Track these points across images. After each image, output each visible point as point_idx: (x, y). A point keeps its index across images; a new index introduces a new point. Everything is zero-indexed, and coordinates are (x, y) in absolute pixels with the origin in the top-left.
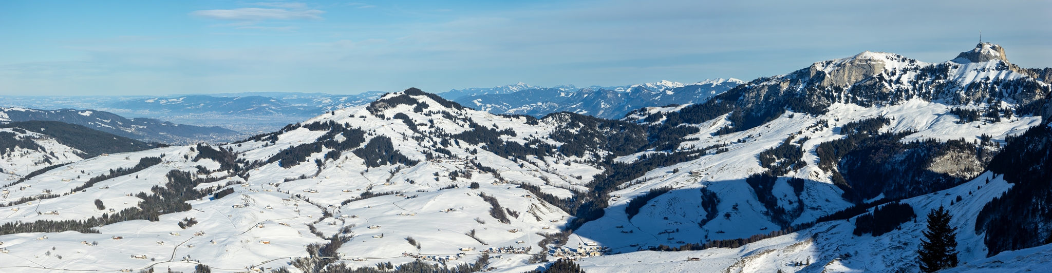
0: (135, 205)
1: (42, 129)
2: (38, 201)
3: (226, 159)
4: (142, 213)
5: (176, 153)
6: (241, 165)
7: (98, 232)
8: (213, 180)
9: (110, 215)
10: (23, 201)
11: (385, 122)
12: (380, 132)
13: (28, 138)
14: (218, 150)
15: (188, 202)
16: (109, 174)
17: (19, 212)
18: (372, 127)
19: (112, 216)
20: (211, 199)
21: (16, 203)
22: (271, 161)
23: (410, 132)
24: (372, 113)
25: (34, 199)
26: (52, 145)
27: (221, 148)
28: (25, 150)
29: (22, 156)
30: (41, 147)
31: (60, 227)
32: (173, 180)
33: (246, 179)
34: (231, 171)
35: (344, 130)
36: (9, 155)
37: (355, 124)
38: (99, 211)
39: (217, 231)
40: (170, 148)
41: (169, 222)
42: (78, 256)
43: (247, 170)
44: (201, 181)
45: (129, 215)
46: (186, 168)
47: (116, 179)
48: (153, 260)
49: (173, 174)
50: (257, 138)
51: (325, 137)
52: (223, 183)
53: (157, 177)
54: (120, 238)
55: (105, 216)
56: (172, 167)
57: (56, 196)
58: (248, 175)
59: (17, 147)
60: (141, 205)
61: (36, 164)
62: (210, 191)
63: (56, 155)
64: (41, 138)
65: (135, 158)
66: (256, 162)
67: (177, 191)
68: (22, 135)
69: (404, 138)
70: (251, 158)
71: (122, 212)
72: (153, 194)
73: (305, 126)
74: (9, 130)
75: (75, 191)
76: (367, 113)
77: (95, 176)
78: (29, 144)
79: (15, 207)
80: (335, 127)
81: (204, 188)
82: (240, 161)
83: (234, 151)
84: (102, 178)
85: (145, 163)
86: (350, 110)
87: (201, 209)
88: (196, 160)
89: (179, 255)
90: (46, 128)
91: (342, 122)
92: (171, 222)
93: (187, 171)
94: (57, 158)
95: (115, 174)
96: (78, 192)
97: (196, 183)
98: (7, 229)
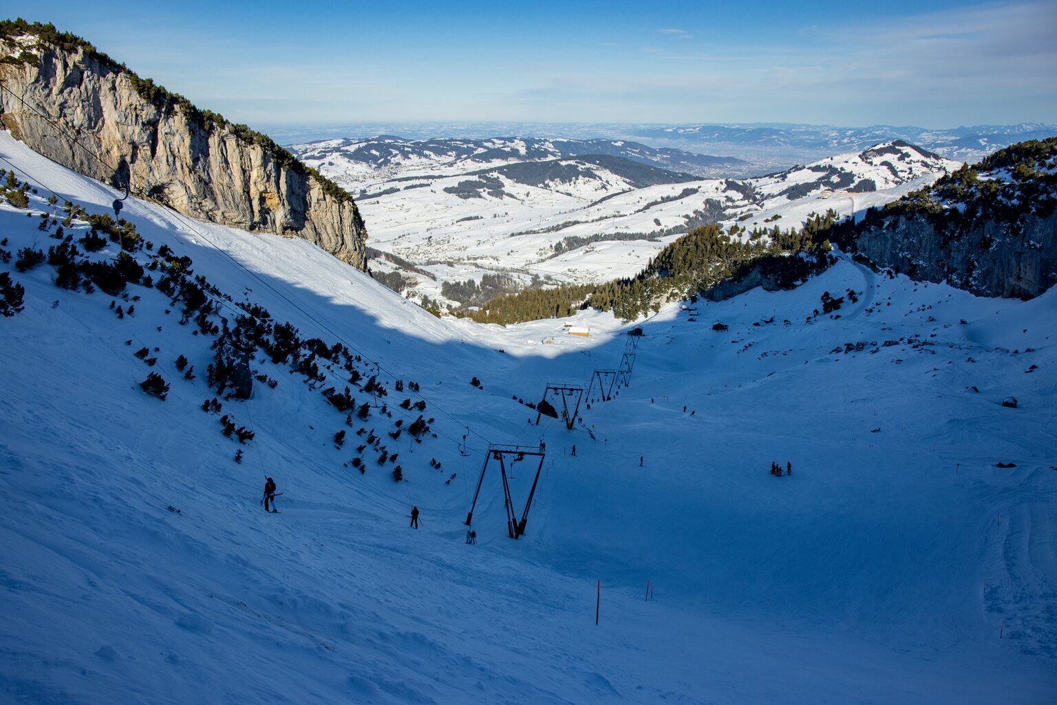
0: (683, 224)
1: (598, 162)
2: (612, 218)
3: (747, 192)
4: (687, 229)
5: (709, 185)
6: (758, 197)
7: (660, 241)
8: (738, 207)
9: (665, 229)
10: (601, 219)
11: (872, 168)
12: (867, 176)
13: (588, 169)
14: (741, 184)
15: (721, 222)
16: (661, 199)
17: (601, 227)
18: (862, 171)
19: (667, 231)
20: (736, 221)
21: (597, 221)
22: (780, 194)
23: (891, 177)
24: (863, 160)
25: (609, 218)
26: (606, 174)
27: (743, 183)
28: (587, 179)
29: (585, 183)
30: (598, 177)
31: (633, 237)
32: (708, 206)
33: (761, 207)
34: (751, 200)
35: (839, 173)
36: (575, 183)
37: (848, 168)
38: (657, 226)
40: (705, 181)
43: (763, 200)
44: (728, 207)
45: (680, 230)
46: (718, 197)
47: (666, 204)
49: (708, 202)
50: (771, 176)
51: (823, 178)
52: (744, 209)
53: (697, 203)
55: (662, 231)
56: (707, 196)
57: (624, 216)
58: (763, 204)
59: (580, 176)
60: (687, 224)
61: (596, 190)
62: (735, 215)
63: (610, 183)
64: (597, 169)
65: (678, 188)
66: (769, 194)
67: (711, 214)
68: (583, 167)
69: (886, 182)
70: (765, 191)
71: (673, 228)
72: (694, 215)
73: (809, 168)
74: (572, 162)
75: (637, 212)
76: (858, 160)
77: (651, 202)
78: (589, 174)
79: (595, 223)
80: (832, 170)
81: (731, 213)
82: (757, 193)
83: (753, 186)
84: (656, 203)
85: (687, 193)
86: (845, 157)
88: (724, 191)
90: (600, 161)
91: (838, 167)
93: (718, 199)
94: (611, 185)
95: (664, 200)
96: (640, 213)
97: (725, 209)
98: (597, 238)
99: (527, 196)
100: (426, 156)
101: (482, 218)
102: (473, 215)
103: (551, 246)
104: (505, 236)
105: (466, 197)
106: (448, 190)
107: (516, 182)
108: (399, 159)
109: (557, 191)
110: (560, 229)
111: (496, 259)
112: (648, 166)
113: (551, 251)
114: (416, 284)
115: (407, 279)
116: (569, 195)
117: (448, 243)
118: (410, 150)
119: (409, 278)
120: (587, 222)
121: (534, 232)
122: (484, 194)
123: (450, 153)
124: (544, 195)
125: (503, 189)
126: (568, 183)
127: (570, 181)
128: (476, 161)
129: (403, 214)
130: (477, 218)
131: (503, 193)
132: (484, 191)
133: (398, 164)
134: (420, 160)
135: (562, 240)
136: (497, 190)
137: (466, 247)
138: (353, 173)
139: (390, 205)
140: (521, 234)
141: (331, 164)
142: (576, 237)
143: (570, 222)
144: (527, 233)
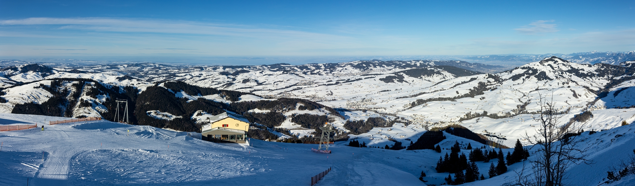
0: (468, 93)
2: (440, 91)
3: (496, 78)
4: (470, 95)
5: (481, 76)
6: (501, 80)
7: (456, 101)
8: (492, 85)
9: (460, 96)
10: (435, 91)
11: (544, 67)
12: (542, 70)
13: (438, 71)
14: (494, 75)
15: (483, 92)
16: (461, 83)
17: (434, 95)
18: (540, 68)
19: (461, 96)
20: (491, 91)
21: (433, 92)
22: (509, 79)
23: (552, 70)
24: (541, 64)
25: (438, 91)
26: (446, 73)
27: (495, 75)
28: (437, 75)
29: (436, 76)
30: (442, 74)
31: (445, 99)
32: (480, 85)
33: (502, 84)
34: (498, 82)
35: (532, 69)
36: (432, 76)
37: (535, 67)
38: (457, 94)
39: (491, 101)
41: (477, 98)
42: (450, 108)
43: (502, 82)
44: (488, 85)
45: (466, 96)
47: (463, 84)
48: (471, 109)
49: (480, 83)
50: (506, 72)
51: (526, 71)
52: (495, 86)
53: (475, 84)
54: (462, 103)
55: (459, 96)
56: (480, 81)
57: (445, 90)
58: (502, 83)
59: (435, 74)
60: (470, 93)
61: (441, 79)
62: (490, 88)
63: (447, 76)
64: (442, 71)
65: (469, 78)
66: (505, 79)
67: (481, 88)
68: (437, 70)
69: (550, 72)
70: (503, 78)
71: (464, 95)
72: (473, 89)
73: (521, 68)
74: (433, 69)
75: (451, 88)
76: (539, 64)
77: (457, 84)
78: (439, 73)
79: (433, 93)
80: (529, 68)
81: (489, 87)
82: (500, 79)
83: (499, 76)
84: (459, 84)
85: (472, 80)
86: (534, 63)
87: (487, 93)
88: (487, 79)
89: (479, 108)
90: (444, 68)
91: (532, 67)
92: (478, 98)
93: (484, 82)
95: (463, 83)
96: (451, 89)
97: (486, 86)
98: (430, 100)
99: (413, 82)
100: (383, 67)
101: (390, 90)
102: (386, 90)
103: (410, 103)
104: (394, 99)
105: (387, 82)
106: (381, 79)
107: (410, 76)
108: (372, 68)
109: (425, 80)
110: (417, 96)
111: (385, 109)
112: (464, 69)
113: (410, 106)
114: (334, 121)
115: (330, 118)
116: (430, 81)
117: (370, 101)
118: (377, 64)
119: (331, 118)
120: (429, 93)
121: (406, 97)
122: (395, 81)
123: (392, 66)
124: (419, 81)
125: (404, 79)
126: (430, 77)
127: (431, 76)
128: (400, 68)
129: (359, 88)
130: (388, 91)
131: (403, 80)
132: (396, 80)
133: (372, 69)
134: (380, 68)
135: (415, 101)
136: (401, 79)
137: (377, 103)
138: (353, 72)
139: (355, 85)
140: (401, 98)
141: (346, 69)
142: (421, 99)
143: (422, 93)
144: (404, 97)
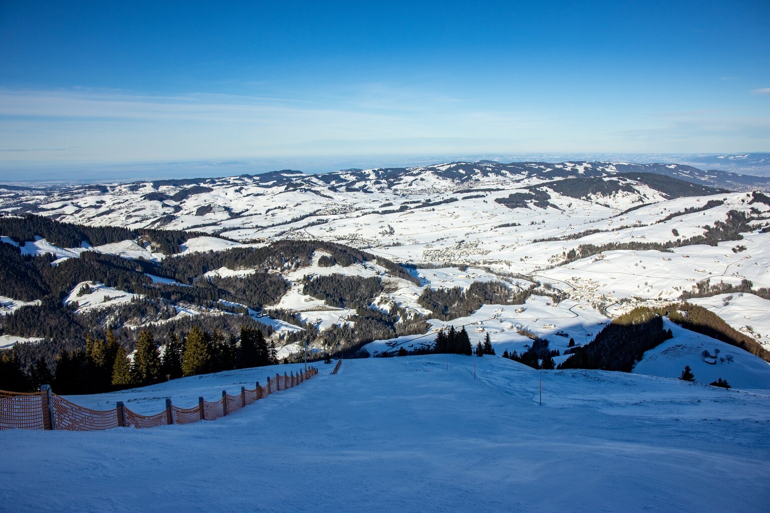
0: (701, 234)
1: (639, 178)
2: (632, 228)
4: (706, 240)
5: (735, 198)
7: (673, 252)
8: (763, 218)
9: (682, 240)
10: (622, 228)
13: (628, 184)
15: (741, 234)
16: (684, 211)
17: (619, 236)
19: (684, 241)
20: (760, 232)
21: (617, 230)
25: (630, 227)
26: (644, 189)
28: (626, 192)
29: (623, 196)
30: (637, 191)
31: (646, 247)
32: (731, 217)
36: (614, 196)
38: (674, 237)
39: (761, 256)
40: (731, 194)
41: (725, 248)
42: (657, 268)
45: (696, 241)
46: (742, 209)
47: (689, 215)
48: (710, 273)
53: (720, 215)
54: (688, 257)
55: (679, 241)
56: (731, 208)
57: (645, 226)
59: (620, 190)
60: (706, 234)
61: (633, 202)
62: (759, 226)
63: (647, 196)
64: (637, 184)
65: (704, 200)
67: (734, 225)
68: (624, 182)
71: (691, 238)
72: (715, 226)
74: (615, 179)
75: (659, 222)
77: (673, 213)
78: (629, 189)
79: (616, 232)
81: (755, 224)
84: (679, 214)
85: (711, 205)
87: (750, 239)
88: (750, 203)
89: (730, 272)
90: (641, 177)
92: (727, 248)
93: (742, 211)
94: (648, 198)
95: (687, 211)
96: (661, 223)
97: (749, 220)
98: (610, 247)
99: (569, 206)
100: (503, 175)
101: (519, 225)
102: (511, 223)
103: (564, 253)
104: (528, 242)
105: (513, 207)
106: (499, 201)
107: (562, 195)
108: (479, 176)
109: (597, 203)
110: (581, 237)
111: (509, 264)
112: (688, 183)
113: (563, 258)
114: (396, 289)
115: (387, 284)
116: (608, 206)
117: (476, 247)
118: (491, 169)
119: (389, 283)
120: (607, 231)
121: (556, 239)
122: (531, 205)
123: (523, 173)
124: (584, 206)
125: (549, 200)
126: (608, 197)
127: (610, 194)
128: (540, 178)
129: (451, 220)
130: (514, 225)
131: (548, 204)
132: (531, 202)
133: (478, 180)
134: (498, 178)
135: (576, 247)
136: (543, 201)
137: (489, 251)
138: (438, 187)
139: (443, 213)
140: (543, 240)
141: (422, 179)
142: (590, 245)
143: (591, 231)
144: (550, 240)
